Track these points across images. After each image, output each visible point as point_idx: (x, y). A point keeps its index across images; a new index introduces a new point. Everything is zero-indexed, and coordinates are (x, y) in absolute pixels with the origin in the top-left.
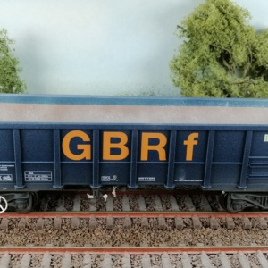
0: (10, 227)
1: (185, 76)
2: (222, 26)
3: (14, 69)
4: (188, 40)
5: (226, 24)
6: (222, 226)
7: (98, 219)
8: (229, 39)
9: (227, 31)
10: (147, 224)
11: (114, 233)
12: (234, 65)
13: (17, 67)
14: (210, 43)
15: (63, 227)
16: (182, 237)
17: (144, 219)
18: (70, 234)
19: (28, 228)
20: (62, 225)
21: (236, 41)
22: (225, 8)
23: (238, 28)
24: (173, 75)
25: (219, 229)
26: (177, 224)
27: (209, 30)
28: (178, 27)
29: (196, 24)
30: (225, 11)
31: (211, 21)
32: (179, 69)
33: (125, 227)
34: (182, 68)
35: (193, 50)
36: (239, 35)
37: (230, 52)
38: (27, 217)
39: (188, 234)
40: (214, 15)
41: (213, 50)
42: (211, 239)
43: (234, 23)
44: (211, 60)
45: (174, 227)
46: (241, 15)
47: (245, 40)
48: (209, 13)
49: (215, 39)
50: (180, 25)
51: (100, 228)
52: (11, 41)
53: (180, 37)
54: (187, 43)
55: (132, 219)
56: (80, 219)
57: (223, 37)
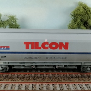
0: (17, 77)
2: (84, 13)
4: (74, 18)
5: (86, 13)
6: (88, 77)
7: (46, 75)
8: (87, 17)
9: (86, 15)
10: (63, 76)
11: (52, 79)
12: (89, 26)
14: (81, 19)
17: (62, 75)
18: (38, 79)
19: (23, 78)
20: (35, 76)
21: (89, 18)
22: (86, 8)
23: (90, 14)
27: (80, 14)
28: (71, 14)
29: (76, 12)
30: (85, 8)
33: (56, 77)
34: (72, 27)
35: (75, 21)
36: (90, 16)
37: (87, 21)
38: (23, 74)
39: (77, 79)
40: (82, 10)
41: (82, 21)
43: (88, 12)
44: (81, 24)
45: (72, 77)
48: (80, 9)
49: (82, 17)
50: (71, 13)
51: (47, 77)
52: (17, 19)
53: (71, 17)
54: (73, 19)
55: (58, 75)
56: (41, 75)
57: (85, 17)
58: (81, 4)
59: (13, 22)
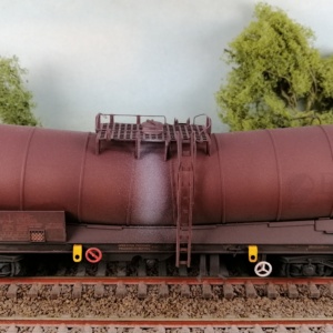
0: (19, 296)
1: (235, 111)
2: (277, 48)
3: (26, 105)
4: (237, 66)
5: (284, 47)
6: (282, 295)
7: (127, 286)
8: (287, 65)
9: (285, 54)
10: (188, 292)
11: (147, 303)
12: (294, 96)
13: (30, 102)
14: (264, 69)
15: (85, 296)
16: (232, 309)
17: (184, 287)
18: (93, 303)
19: (41, 297)
20: (83, 293)
21: (296, 66)
22: (282, 26)
23: (298, 51)
24: (220, 110)
25: (279, 298)
26: (226, 292)
27: (261, 53)
28: (226, 50)
29: (246, 46)
30: (282, 30)
31: (263, 43)
32: (226, 102)
33: (161, 296)
34: (230, 101)
35: (244, 79)
36: (300, 59)
37: (288, 80)
38: (40, 284)
39: (239, 304)
40: (268, 35)
41: (269, 79)
42: (268, 310)
43: (293, 44)
44: (266, 90)
45: (221, 296)
46: (302, 35)
47: (308, 65)
48: (261, 33)
49: (270, 64)
50: (228, 48)
51: (129, 297)
52: (23, 71)
53: (228, 63)
54: (236, 70)
55: (170, 287)
56: (105, 286)
57: (280, 62)
58: (264, 13)
59: (7, 84)
